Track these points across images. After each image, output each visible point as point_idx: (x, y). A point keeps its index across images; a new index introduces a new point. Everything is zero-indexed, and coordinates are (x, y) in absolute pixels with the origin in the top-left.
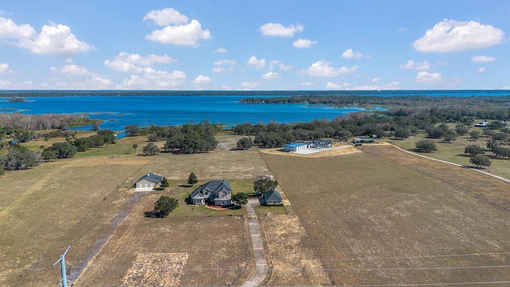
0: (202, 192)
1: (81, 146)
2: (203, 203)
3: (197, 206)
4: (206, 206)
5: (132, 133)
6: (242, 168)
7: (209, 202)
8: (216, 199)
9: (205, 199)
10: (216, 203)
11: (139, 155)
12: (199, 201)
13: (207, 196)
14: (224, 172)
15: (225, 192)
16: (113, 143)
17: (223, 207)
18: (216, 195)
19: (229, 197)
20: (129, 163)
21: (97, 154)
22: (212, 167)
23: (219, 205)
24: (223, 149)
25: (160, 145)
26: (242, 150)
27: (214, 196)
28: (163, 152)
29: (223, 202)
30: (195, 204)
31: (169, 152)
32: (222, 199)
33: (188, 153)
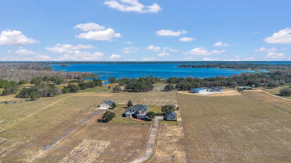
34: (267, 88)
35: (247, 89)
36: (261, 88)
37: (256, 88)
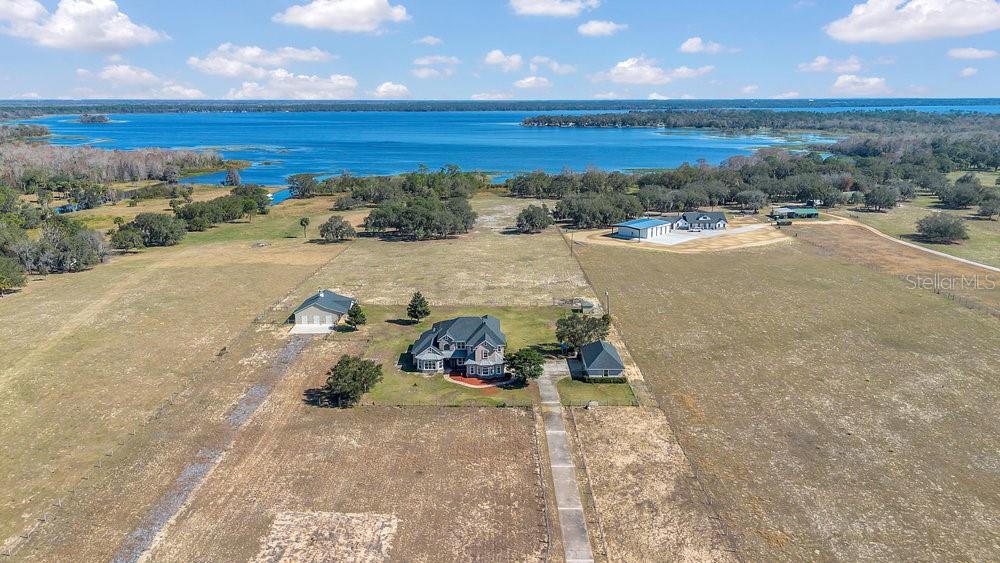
0: (436, 345)
1: (194, 219)
2: (440, 370)
3: (425, 375)
4: (447, 377)
5: (303, 190)
6: (528, 279)
7: (455, 367)
8: (469, 362)
9: (444, 359)
10: (469, 372)
11: (312, 241)
12: (431, 364)
13: (448, 354)
14: (489, 288)
15: (487, 346)
16: (263, 213)
17: (487, 380)
18: (469, 352)
19: (498, 357)
20: (287, 259)
21: (227, 237)
22: (463, 275)
23: (476, 376)
24: (487, 231)
25: (356, 218)
26: (526, 232)
27: (465, 353)
28: (361, 235)
29: (485, 368)
30: (421, 371)
31: (374, 235)
32: (484, 363)
33: (414, 238)
34: (862, 211)
35: (801, 217)
36: (844, 210)
37: (830, 212)
